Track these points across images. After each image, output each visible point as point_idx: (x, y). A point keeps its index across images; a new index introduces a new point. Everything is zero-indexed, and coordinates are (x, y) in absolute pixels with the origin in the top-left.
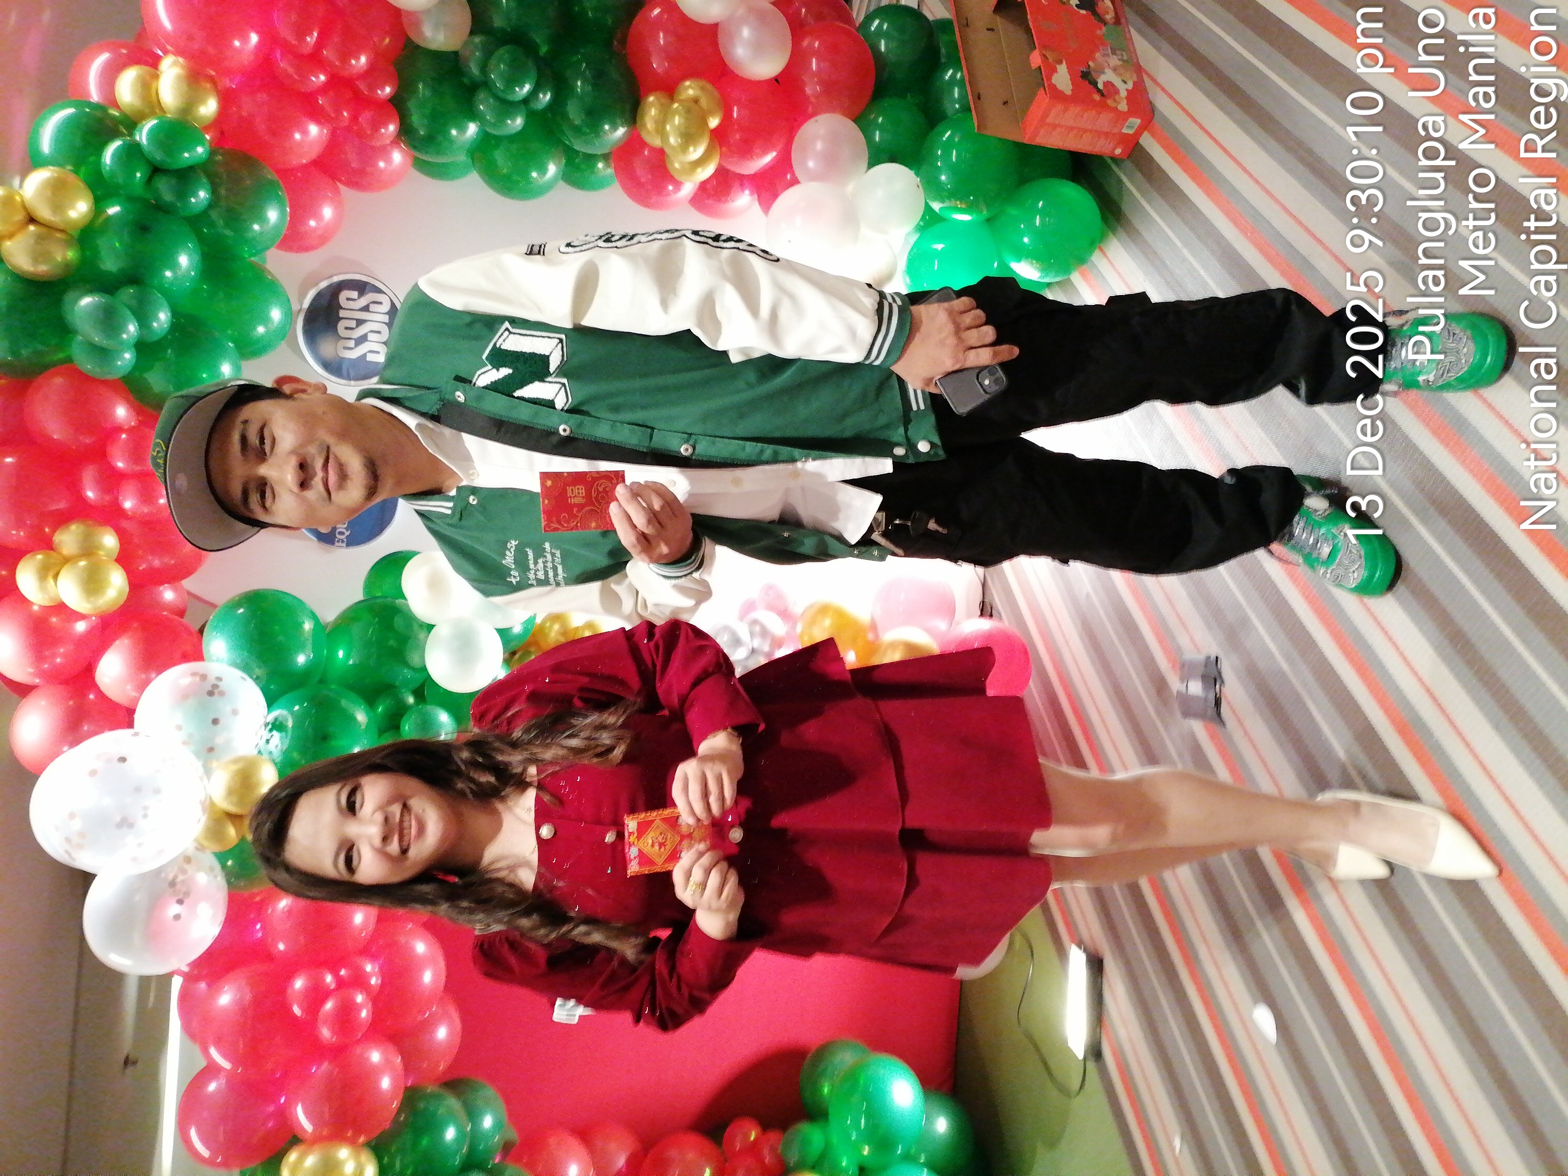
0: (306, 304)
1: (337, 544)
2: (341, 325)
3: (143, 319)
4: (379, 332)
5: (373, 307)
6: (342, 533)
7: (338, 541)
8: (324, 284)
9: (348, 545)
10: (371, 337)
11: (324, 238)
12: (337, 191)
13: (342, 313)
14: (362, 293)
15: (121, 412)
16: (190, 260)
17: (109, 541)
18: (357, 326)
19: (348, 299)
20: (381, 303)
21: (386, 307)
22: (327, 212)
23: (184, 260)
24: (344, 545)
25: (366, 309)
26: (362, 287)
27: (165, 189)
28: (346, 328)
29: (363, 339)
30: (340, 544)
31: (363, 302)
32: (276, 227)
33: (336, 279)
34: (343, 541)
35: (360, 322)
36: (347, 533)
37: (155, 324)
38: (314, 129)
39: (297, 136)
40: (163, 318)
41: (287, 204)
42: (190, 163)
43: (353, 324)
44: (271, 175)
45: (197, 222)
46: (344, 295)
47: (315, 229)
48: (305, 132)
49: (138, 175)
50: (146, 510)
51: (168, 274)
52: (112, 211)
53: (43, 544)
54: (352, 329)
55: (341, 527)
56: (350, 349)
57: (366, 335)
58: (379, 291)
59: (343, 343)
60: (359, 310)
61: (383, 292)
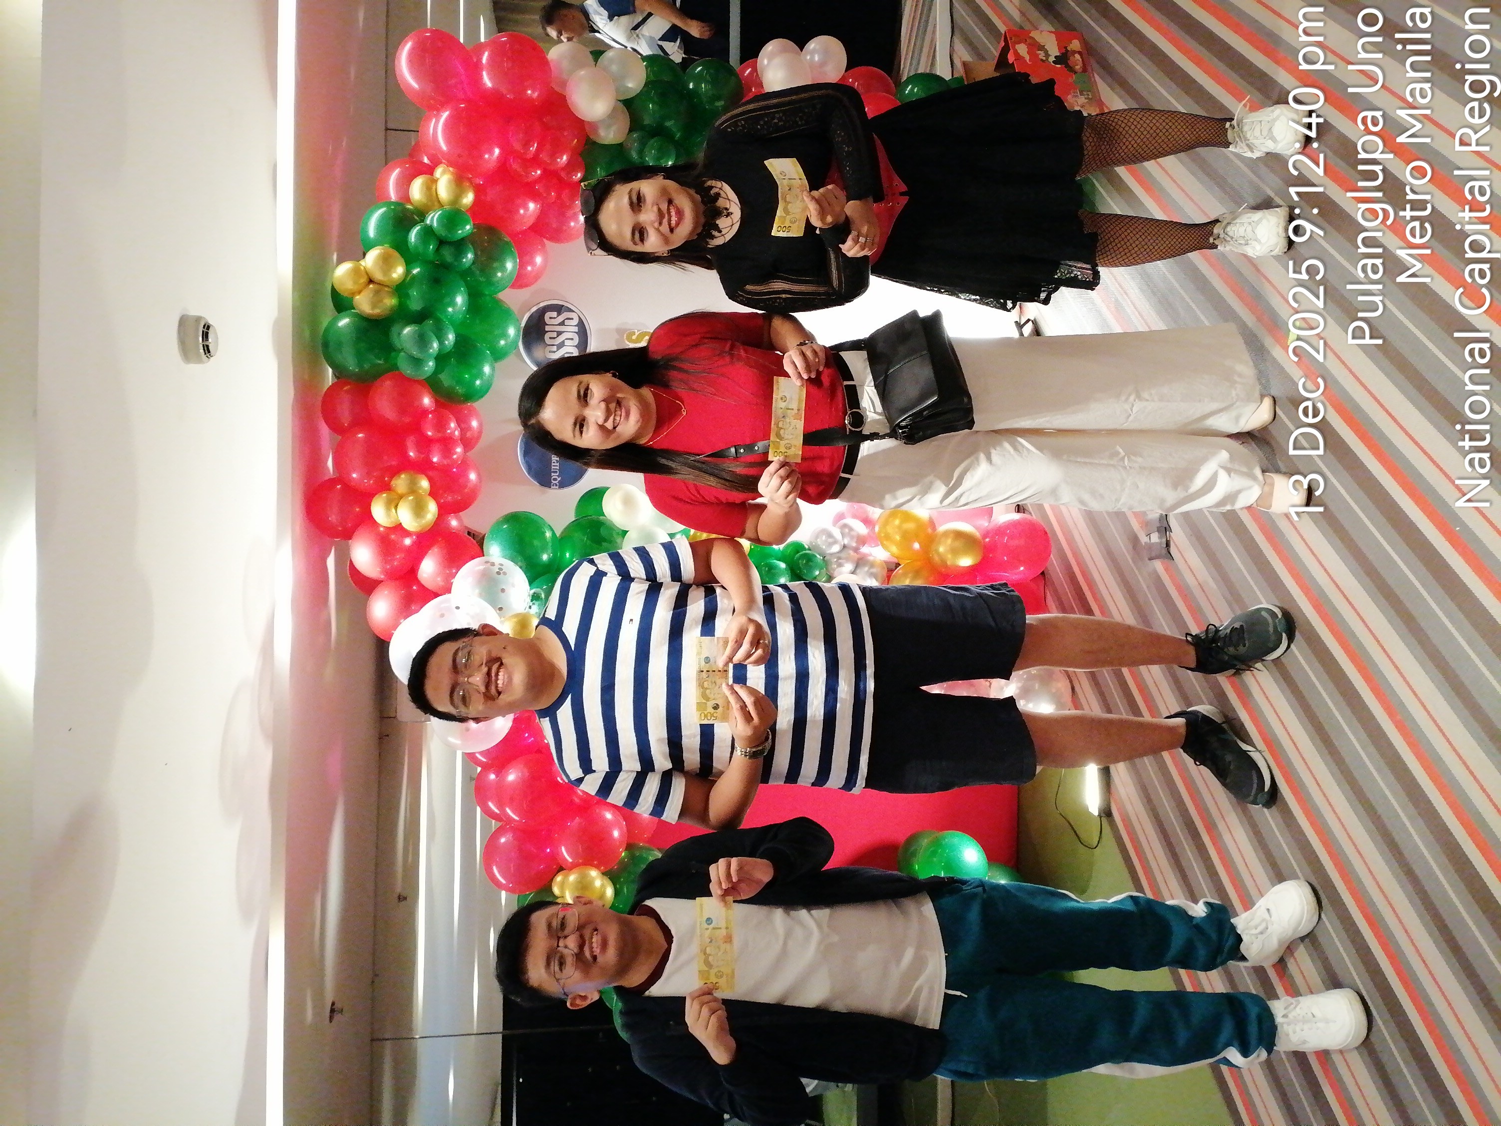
1: (552, 487)
2: (547, 336)
3: (441, 340)
4: (572, 339)
5: (567, 322)
6: (555, 479)
7: (553, 485)
8: (534, 309)
10: (567, 343)
11: (537, 277)
12: (543, 245)
13: (547, 328)
14: (559, 314)
15: (427, 401)
17: (425, 484)
18: (558, 336)
19: (550, 318)
20: (572, 319)
21: (575, 322)
22: (539, 260)
23: (459, 300)
24: (558, 487)
25: (562, 324)
26: (559, 309)
27: (447, 255)
28: (550, 338)
29: (561, 345)
30: (555, 487)
31: (560, 319)
32: (511, 273)
33: (542, 305)
34: (556, 485)
35: (559, 333)
36: (559, 479)
37: (447, 342)
38: (532, 206)
39: (522, 211)
40: (451, 337)
41: (517, 255)
42: (462, 236)
43: (555, 335)
44: (507, 239)
45: (466, 274)
46: (548, 315)
47: (531, 272)
48: (526, 208)
49: (431, 247)
50: (445, 462)
51: (450, 309)
52: (416, 271)
53: (386, 487)
54: (554, 338)
55: (554, 476)
56: (554, 352)
57: (563, 342)
58: (571, 310)
59: (549, 348)
60: (559, 325)
61: (574, 312)
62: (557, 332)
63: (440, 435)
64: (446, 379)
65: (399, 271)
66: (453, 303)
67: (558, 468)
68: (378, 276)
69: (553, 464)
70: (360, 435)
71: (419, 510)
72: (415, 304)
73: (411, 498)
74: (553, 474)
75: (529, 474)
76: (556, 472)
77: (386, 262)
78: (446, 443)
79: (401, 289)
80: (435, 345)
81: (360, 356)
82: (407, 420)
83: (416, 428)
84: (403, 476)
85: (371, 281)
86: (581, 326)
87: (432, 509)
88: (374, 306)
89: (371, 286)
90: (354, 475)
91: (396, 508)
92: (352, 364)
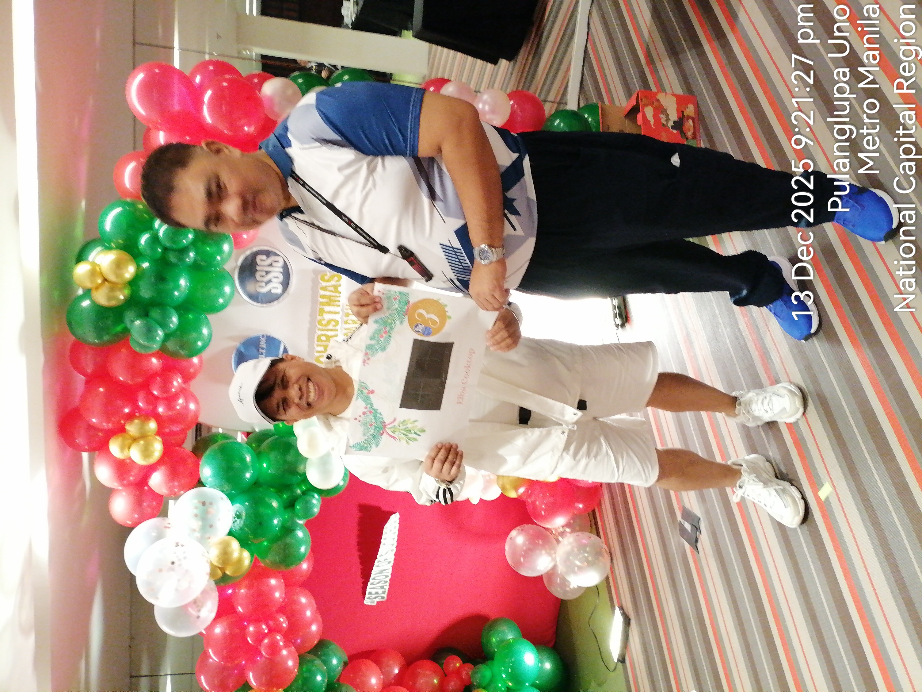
0: (240, 263)
2: (258, 275)
3: (165, 326)
4: (277, 277)
5: (274, 264)
8: (248, 253)
10: (273, 280)
11: (251, 241)
13: (258, 268)
14: (268, 257)
17: (152, 425)
19: (261, 260)
20: (278, 261)
21: (281, 263)
23: (183, 282)
25: (271, 265)
26: (268, 254)
28: (261, 276)
29: (270, 281)
31: (269, 261)
32: (228, 251)
33: (255, 249)
37: (171, 327)
40: (175, 319)
42: (185, 244)
46: (259, 258)
47: (246, 239)
49: (158, 251)
50: (170, 413)
56: (262, 287)
57: (271, 279)
58: (278, 255)
59: (258, 284)
60: (268, 266)
61: (280, 256)
62: (265, 272)
64: (171, 346)
65: (130, 271)
66: (178, 287)
68: (112, 277)
70: (101, 389)
71: (146, 452)
72: (146, 293)
77: (118, 265)
78: (170, 400)
79: (133, 283)
80: (160, 333)
81: (100, 330)
82: (140, 380)
83: (146, 386)
84: (136, 421)
85: (105, 280)
86: (285, 267)
87: (158, 448)
88: (109, 299)
89: (107, 283)
90: (94, 420)
91: (129, 448)
92: (91, 338)
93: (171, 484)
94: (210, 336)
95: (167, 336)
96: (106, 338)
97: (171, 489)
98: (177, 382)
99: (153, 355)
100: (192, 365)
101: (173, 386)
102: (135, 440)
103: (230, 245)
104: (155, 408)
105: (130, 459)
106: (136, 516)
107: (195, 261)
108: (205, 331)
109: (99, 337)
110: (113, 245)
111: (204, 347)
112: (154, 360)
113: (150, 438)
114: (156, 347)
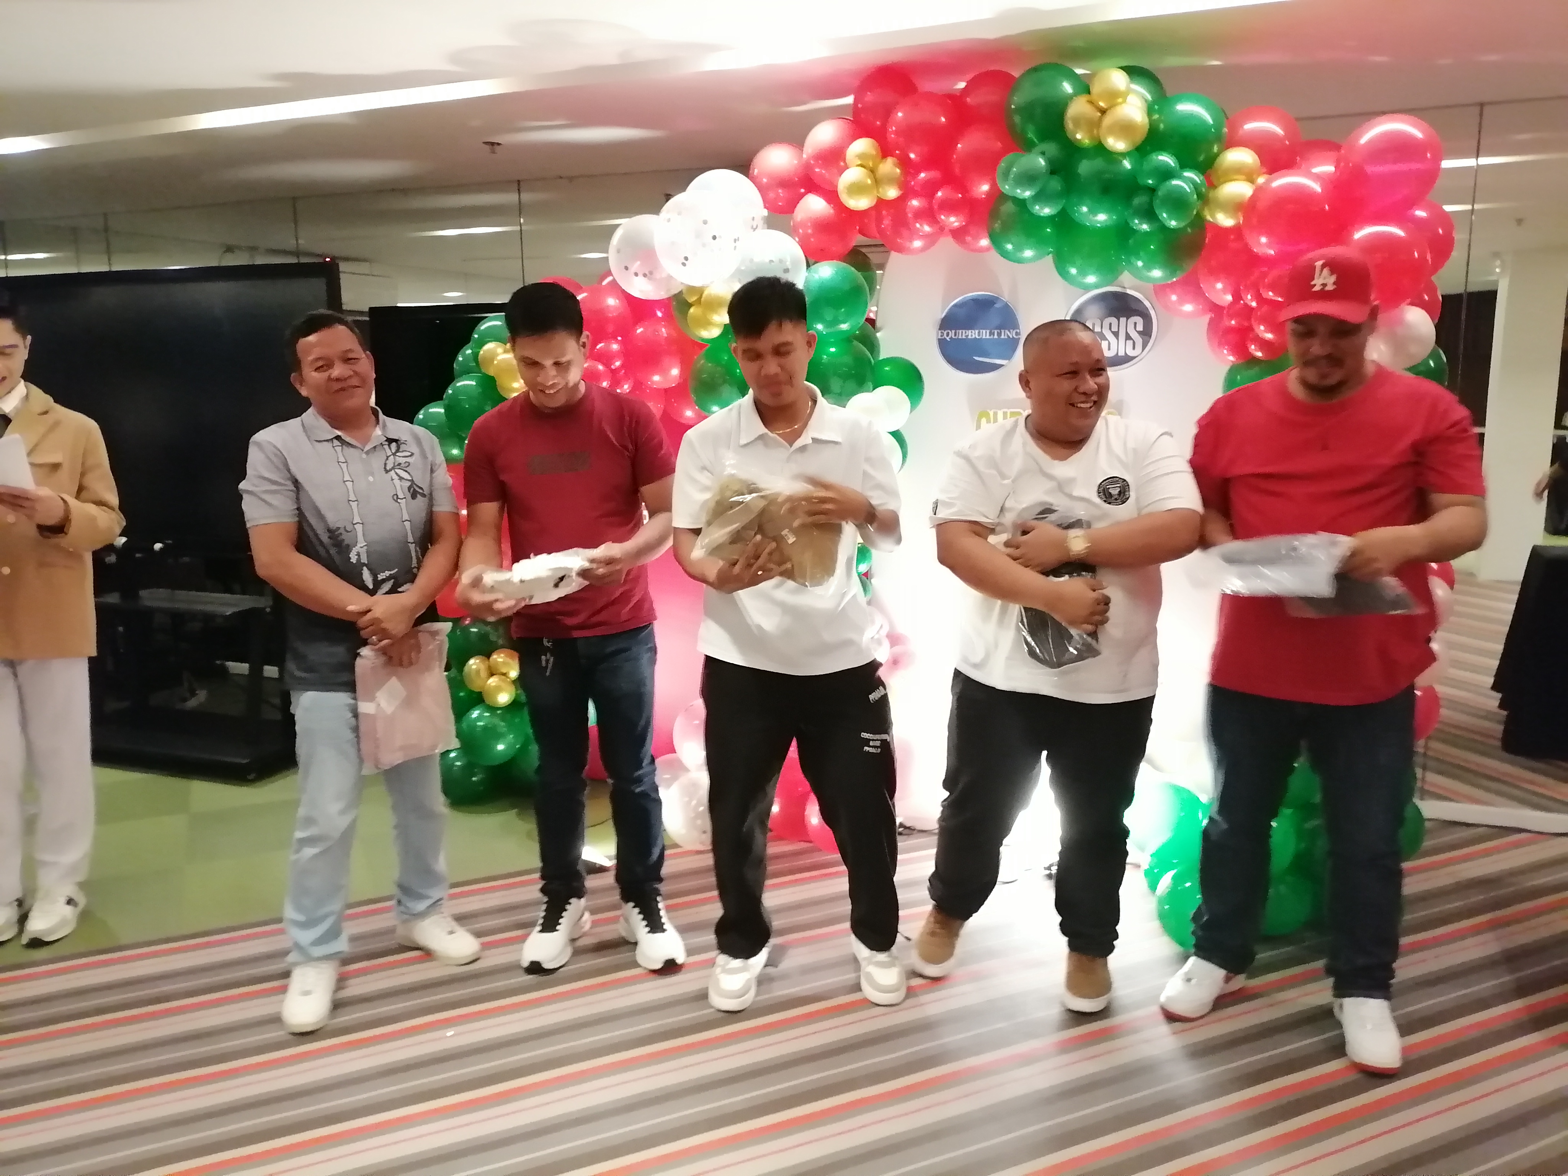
0: (1129, 292)
1: (940, 331)
2: (1113, 320)
5: (1130, 343)
6: (948, 335)
7: (942, 332)
8: (1147, 303)
9: (939, 339)
11: (1172, 305)
12: (1201, 314)
13: (1123, 320)
14: (1139, 332)
16: (1106, 221)
17: (892, 193)
18: (1113, 333)
19: (1135, 323)
20: (1134, 348)
21: (1131, 353)
23: (1102, 217)
24: (940, 338)
25: (1128, 337)
26: (1146, 333)
27: (1139, 200)
28: (1110, 324)
29: (1102, 337)
30: (940, 334)
31: (1134, 335)
32: (1152, 276)
33: (1152, 312)
34: (942, 336)
35: (1116, 334)
36: (948, 339)
37: (1035, 207)
39: (1221, 286)
40: (1047, 211)
41: (1176, 281)
42: (1161, 216)
43: (1115, 329)
45: (1126, 224)
46: (1139, 320)
47: (1171, 299)
49: (1150, 182)
50: (910, 215)
51: (1085, 209)
52: (1127, 164)
53: (885, 152)
54: (1110, 329)
55: (952, 334)
57: (1106, 339)
58: (1144, 346)
59: (1098, 322)
60: (1127, 333)
61: (1143, 349)
62: (1118, 331)
63: (936, 207)
64: (1008, 208)
65: (1117, 144)
66: (1093, 212)
67: (960, 337)
68: (1108, 120)
69: (964, 331)
70: (943, 119)
71: (856, 189)
72: (1085, 167)
73: (869, 181)
74: (953, 331)
75: (955, 306)
76: (955, 335)
77: (1125, 128)
78: (929, 214)
79: (1100, 149)
80: (1027, 194)
81: (1028, 110)
82: (957, 171)
83: (950, 179)
84: (898, 171)
85: (1103, 112)
86: (1127, 359)
87: (860, 203)
88: (1077, 122)
89: (1099, 114)
90: (900, 114)
91: (861, 166)
92: (1018, 100)
93: (809, 224)
94: (1020, 261)
95: (1021, 204)
96: (1017, 119)
97: (802, 224)
98: (954, 221)
99: (994, 186)
100: (977, 238)
101: (948, 216)
102: (872, 171)
103: (1161, 279)
104: (916, 195)
105: (847, 167)
106: (765, 180)
107: (1135, 232)
108: (1028, 253)
109: (1018, 110)
110: (1156, 117)
111: (1005, 254)
112: (985, 188)
113: (875, 192)
114: (1006, 188)
